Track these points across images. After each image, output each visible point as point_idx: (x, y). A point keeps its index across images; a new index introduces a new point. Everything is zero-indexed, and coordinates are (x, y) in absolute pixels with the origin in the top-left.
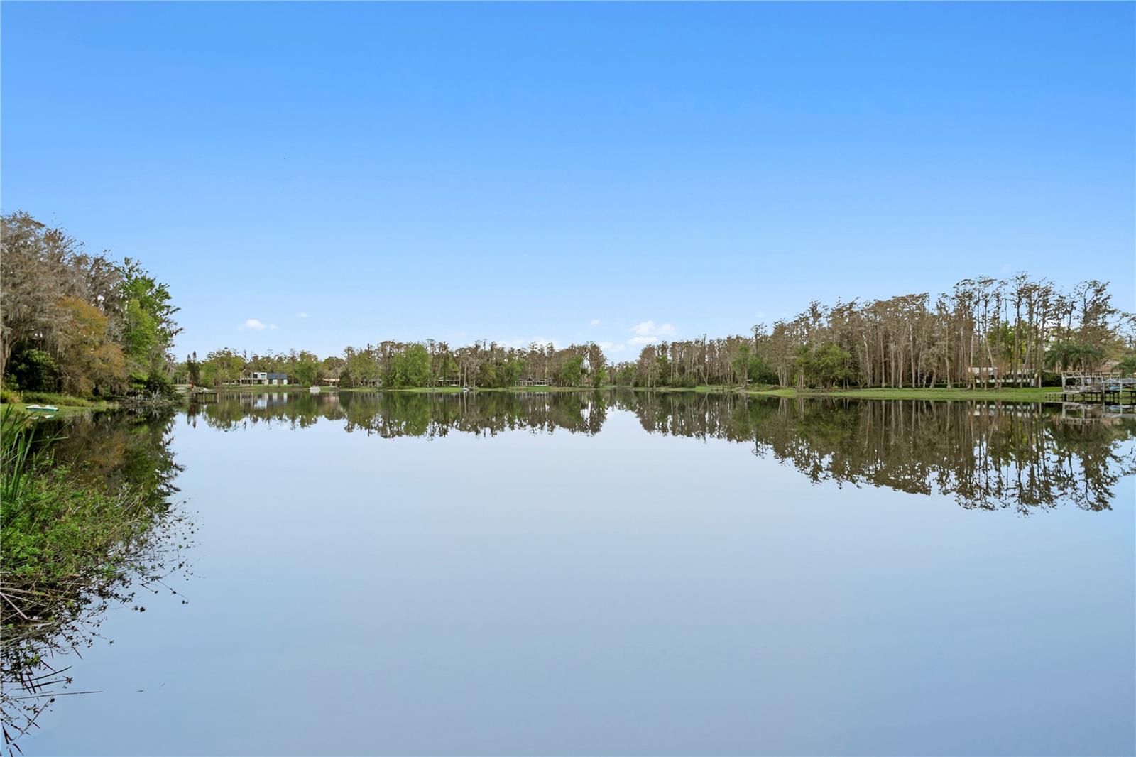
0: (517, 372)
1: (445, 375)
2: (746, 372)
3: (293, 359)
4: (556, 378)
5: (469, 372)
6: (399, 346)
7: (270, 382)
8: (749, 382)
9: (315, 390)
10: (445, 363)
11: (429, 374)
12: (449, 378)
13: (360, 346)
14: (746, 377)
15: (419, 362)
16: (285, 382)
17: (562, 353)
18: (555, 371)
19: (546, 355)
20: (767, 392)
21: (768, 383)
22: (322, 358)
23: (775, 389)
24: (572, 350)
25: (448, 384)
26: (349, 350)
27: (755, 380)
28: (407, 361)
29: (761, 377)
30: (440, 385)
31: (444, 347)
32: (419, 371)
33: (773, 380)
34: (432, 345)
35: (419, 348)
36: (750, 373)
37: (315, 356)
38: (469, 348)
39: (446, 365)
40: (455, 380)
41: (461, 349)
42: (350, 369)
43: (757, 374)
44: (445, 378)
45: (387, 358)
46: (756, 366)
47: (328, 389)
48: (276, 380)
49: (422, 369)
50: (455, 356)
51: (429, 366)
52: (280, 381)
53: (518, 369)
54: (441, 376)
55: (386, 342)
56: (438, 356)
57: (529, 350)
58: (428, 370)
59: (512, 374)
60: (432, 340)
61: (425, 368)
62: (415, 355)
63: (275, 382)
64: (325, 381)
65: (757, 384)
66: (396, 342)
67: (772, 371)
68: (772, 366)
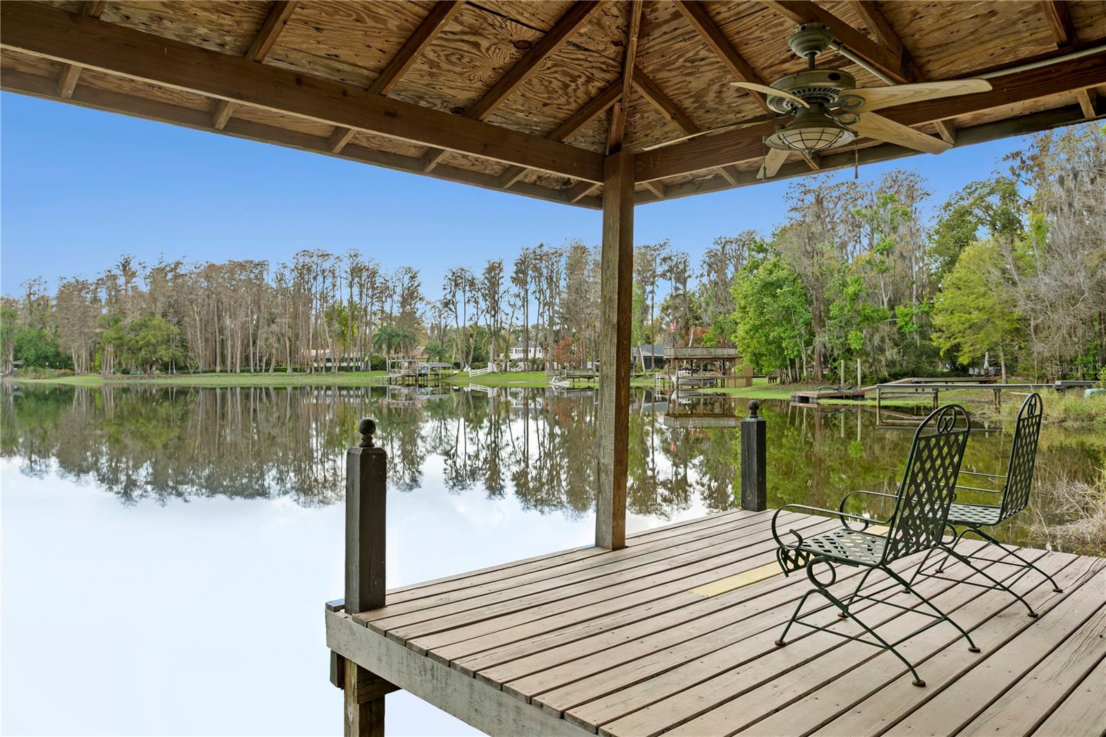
2: (11, 349)
8: (16, 366)
14: (11, 358)
20: (51, 380)
21: (52, 366)
23: (64, 375)
27: (28, 363)
29: (38, 358)
33: (63, 363)
36: (18, 351)
43: (31, 353)
46: (30, 341)
65: (32, 368)
67: (60, 349)
68: (61, 341)
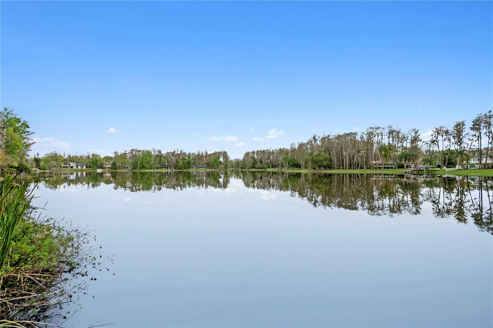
0: (192, 163)
1: (160, 164)
2: (287, 163)
3: (88, 157)
4: (208, 165)
5: (171, 163)
6: (139, 151)
7: (77, 167)
8: (288, 167)
9: (99, 171)
10: (160, 159)
11: (153, 164)
12: (162, 165)
13: (120, 152)
14: (287, 165)
15: (149, 158)
16: (85, 167)
17: (211, 155)
18: (208, 162)
19: (204, 155)
20: (296, 171)
21: (296, 167)
22: (102, 156)
23: (299, 169)
24: (215, 154)
25: (161, 168)
26: (115, 153)
27: (291, 166)
28: (143, 158)
29: (293, 165)
30: (158, 168)
31: (160, 152)
32: (149, 162)
33: (298, 166)
34: (154, 151)
35: (149, 152)
36: (289, 163)
37: (99, 155)
38: (171, 152)
39: (160, 160)
40: (165, 166)
41: (167, 153)
42: (116, 161)
43: (292, 164)
44: (160, 165)
45: (133, 157)
46: (291, 160)
47: (105, 170)
48: (80, 166)
49: (149, 161)
50: (164, 155)
51: (153, 160)
52: (82, 167)
53: (192, 161)
54: (158, 164)
55: (133, 149)
56: (157, 156)
57: (197, 154)
58: (153, 162)
59: (190, 164)
60: (154, 149)
61: (151, 161)
62: (146, 155)
63: (79, 167)
64: (104, 167)
65: (292, 168)
66: (138, 150)
67: (298, 162)
68: (298, 160)
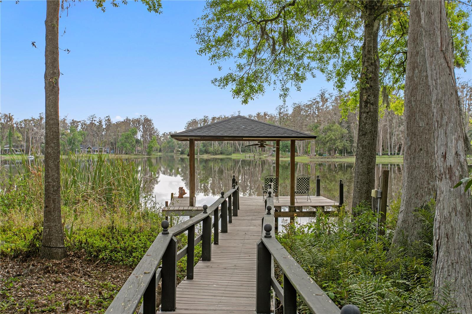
0: (79, 141)
1: (10, 144)
4: (113, 147)
5: (34, 141)
10: (10, 133)
12: (13, 146)
17: (118, 124)
18: (112, 141)
19: (104, 127)
21: (289, 151)
24: (127, 122)
25: (11, 152)
30: (6, 153)
31: (10, 118)
38: (33, 120)
39: (11, 135)
40: (20, 149)
41: (25, 120)
44: (10, 147)
50: (20, 126)
53: (80, 138)
57: (88, 122)
59: (74, 144)
